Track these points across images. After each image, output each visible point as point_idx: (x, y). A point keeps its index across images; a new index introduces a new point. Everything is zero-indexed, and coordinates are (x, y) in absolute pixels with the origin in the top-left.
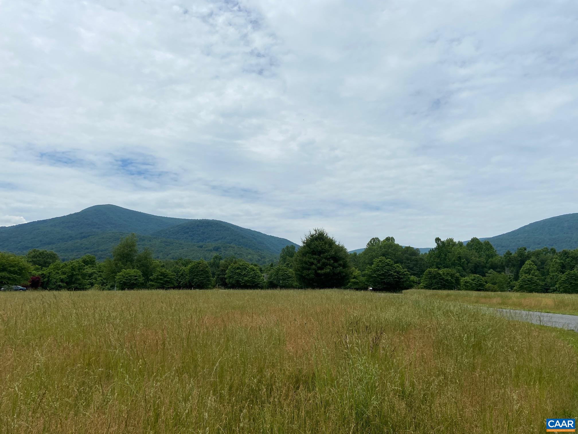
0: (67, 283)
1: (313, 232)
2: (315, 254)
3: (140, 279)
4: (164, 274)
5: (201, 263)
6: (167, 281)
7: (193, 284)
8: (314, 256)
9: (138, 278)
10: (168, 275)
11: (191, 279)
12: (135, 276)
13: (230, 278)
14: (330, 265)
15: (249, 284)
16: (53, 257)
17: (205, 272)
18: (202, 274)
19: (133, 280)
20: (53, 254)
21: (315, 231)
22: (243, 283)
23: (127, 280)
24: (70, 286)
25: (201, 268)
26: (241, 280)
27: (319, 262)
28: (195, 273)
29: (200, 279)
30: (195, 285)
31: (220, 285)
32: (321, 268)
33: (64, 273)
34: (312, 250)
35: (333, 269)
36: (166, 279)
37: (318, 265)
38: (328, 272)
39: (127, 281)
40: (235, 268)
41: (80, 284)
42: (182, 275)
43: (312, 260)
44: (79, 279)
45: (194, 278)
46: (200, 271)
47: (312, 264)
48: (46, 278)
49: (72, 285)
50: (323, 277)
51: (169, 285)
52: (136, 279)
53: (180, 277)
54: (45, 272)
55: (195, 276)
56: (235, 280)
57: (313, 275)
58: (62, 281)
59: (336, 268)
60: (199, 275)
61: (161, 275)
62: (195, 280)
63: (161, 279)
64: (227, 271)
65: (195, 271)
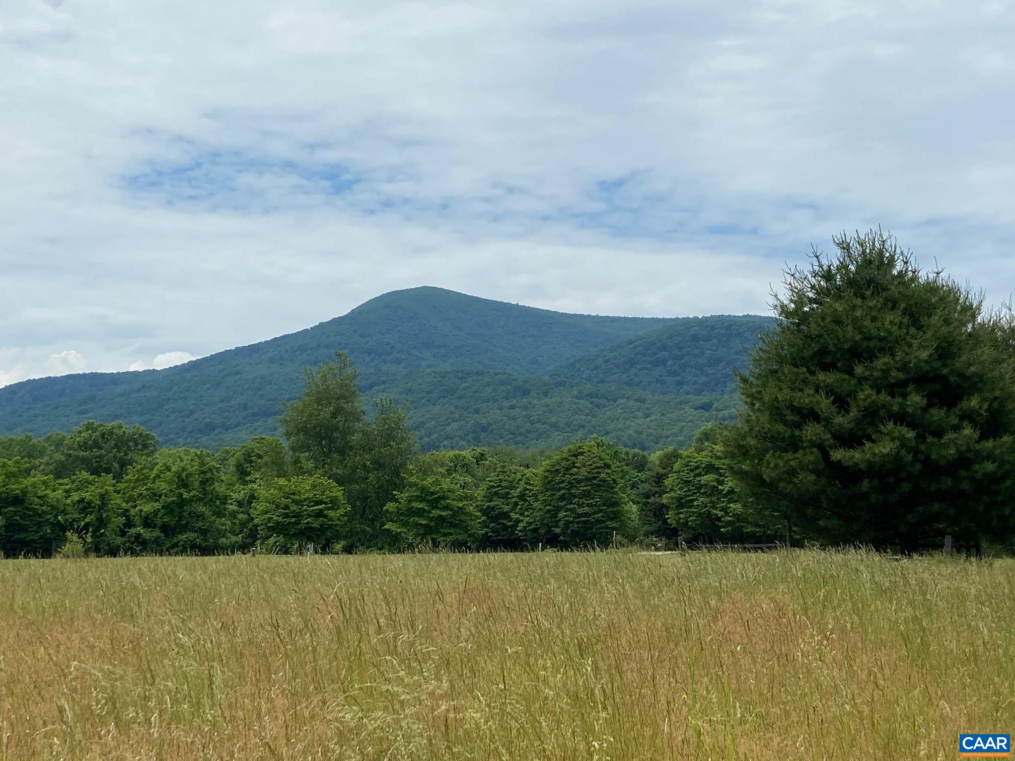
0: (164, 528)
1: (833, 258)
2: (826, 367)
3: (331, 513)
4: (433, 493)
5: (582, 454)
6: (440, 517)
7: (558, 530)
8: (821, 376)
9: (329, 509)
10: (444, 498)
11: (549, 511)
12: (320, 502)
13: (681, 505)
14: (900, 418)
15: (750, 529)
16: (144, 443)
17: (598, 486)
18: (587, 494)
19: (310, 516)
20: (141, 435)
21: (845, 246)
22: (729, 524)
23: (286, 516)
24: (175, 540)
25: (584, 472)
26: (720, 514)
27: (841, 402)
28: (559, 490)
29: (580, 511)
30: (564, 534)
31: (652, 533)
32: (850, 440)
33: (155, 496)
34: (815, 347)
35: (921, 437)
36: (435, 513)
37: (838, 420)
38: (884, 456)
39: (288, 520)
40: (697, 468)
41: (204, 532)
42: (522, 497)
43: (805, 398)
44: (201, 516)
45: (559, 509)
46: (579, 482)
47: (813, 415)
48: (91, 513)
49: (180, 537)
50: (865, 485)
51: (451, 534)
52: (320, 514)
53: (516, 504)
54: (87, 496)
55: (562, 498)
56: (700, 515)
57: (812, 477)
58: (147, 522)
59: (938, 434)
60: (575, 497)
61: (418, 499)
62: (561, 514)
63: (420, 513)
64: (668, 482)
65: (563, 482)
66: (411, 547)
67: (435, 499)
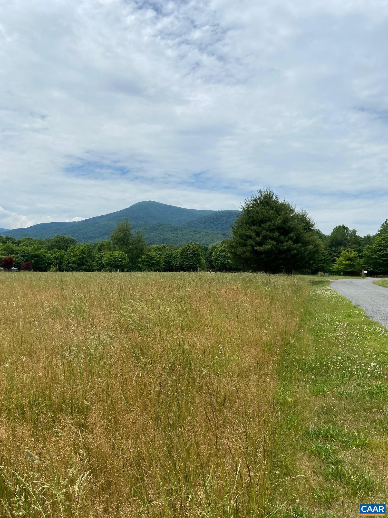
0: (78, 264)
1: (257, 196)
2: (254, 225)
3: (124, 261)
4: (151, 256)
5: (191, 246)
6: (153, 263)
7: (184, 266)
8: (253, 227)
9: (123, 260)
10: (154, 258)
11: (182, 261)
12: (120, 258)
13: (216, 260)
14: (273, 239)
15: (234, 267)
16: (73, 242)
17: (195, 255)
18: (192, 257)
19: (118, 262)
20: (72, 239)
21: (260, 193)
22: (229, 265)
23: (111, 262)
24: (81, 268)
25: (191, 251)
26: (226, 263)
27: (258, 234)
28: (184, 256)
29: (190, 262)
30: (185, 267)
31: (209, 268)
32: (260, 244)
33: (76, 256)
34: (252, 219)
35: (278, 244)
36: (151, 261)
37: (257, 239)
38: (268, 248)
39: (112, 263)
40: (221, 251)
41: (89, 266)
42: (175, 258)
43: (248, 233)
44: (88, 261)
45: (184, 261)
46: (190, 254)
47: (250, 237)
48: (58, 260)
49: (83, 267)
50: (263, 256)
51: (156, 267)
52: (121, 261)
53: (173, 259)
54: (57, 255)
55: (185, 258)
56: (221, 263)
57: (250, 254)
58: (74, 262)
59: (282, 243)
60: (189, 258)
61: (147, 258)
62: (185, 262)
63: (147, 261)
64: (213, 254)
65: (186, 254)
66: (144, 271)
67: (152, 258)
